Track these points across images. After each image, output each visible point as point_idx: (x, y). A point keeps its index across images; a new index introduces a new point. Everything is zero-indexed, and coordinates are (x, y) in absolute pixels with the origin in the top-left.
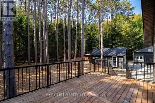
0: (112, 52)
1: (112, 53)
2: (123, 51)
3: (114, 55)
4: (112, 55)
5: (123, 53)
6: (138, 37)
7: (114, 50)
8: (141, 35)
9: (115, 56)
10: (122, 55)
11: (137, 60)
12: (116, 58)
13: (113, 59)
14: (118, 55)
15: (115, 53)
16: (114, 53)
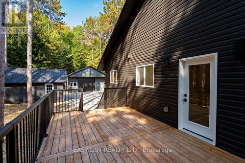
0: (43, 76)
1: (44, 78)
2: (62, 74)
3: (49, 81)
4: (45, 81)
5: (63, 78)
6: (69, 56)
7: (47, 72)
8: (71, 55)
9: (51, 83)
10: (62, 81)
11: (71, 88)
12: (51, 86)
13: (47, 89)
14: (57, 81)
15: (50, 78)
16: (48, 77)
